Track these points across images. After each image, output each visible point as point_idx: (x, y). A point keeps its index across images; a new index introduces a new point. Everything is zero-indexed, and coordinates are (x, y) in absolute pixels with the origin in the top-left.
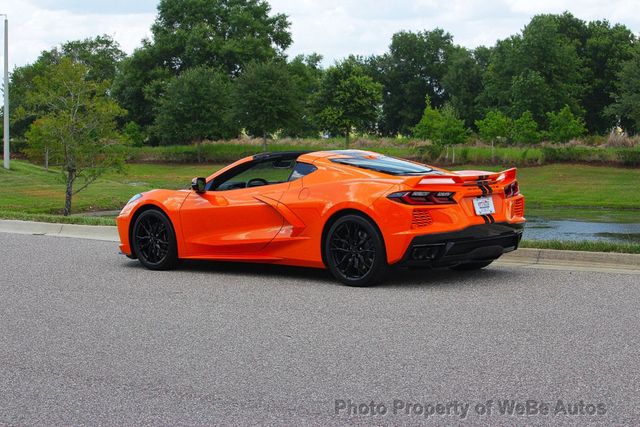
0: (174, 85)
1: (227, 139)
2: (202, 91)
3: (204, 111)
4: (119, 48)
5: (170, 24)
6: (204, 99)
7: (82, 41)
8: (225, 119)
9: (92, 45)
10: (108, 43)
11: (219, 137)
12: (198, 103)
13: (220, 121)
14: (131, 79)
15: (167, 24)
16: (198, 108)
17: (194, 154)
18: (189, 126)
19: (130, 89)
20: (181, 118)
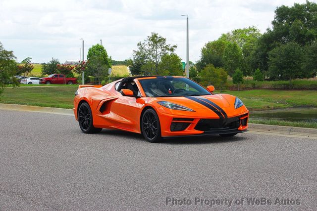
0: (278, 51)
1: (308, 78)
2: (291, 54)
3: (292, 64)
4: (260, 33)
5: (281, 21)
6: (292, 58)
7: (242, 29)
8: (302, 68)
9: (247, 31)
10: (254, 30)
11: (304, 76)
12: (289, 60)
13: (299, 68)
14: (261, 48)
15: (279, 21)
16: (289, 62)
17: (288, 85)
18: (285, 71)
19: (261, 53)
20: (281, 67)
